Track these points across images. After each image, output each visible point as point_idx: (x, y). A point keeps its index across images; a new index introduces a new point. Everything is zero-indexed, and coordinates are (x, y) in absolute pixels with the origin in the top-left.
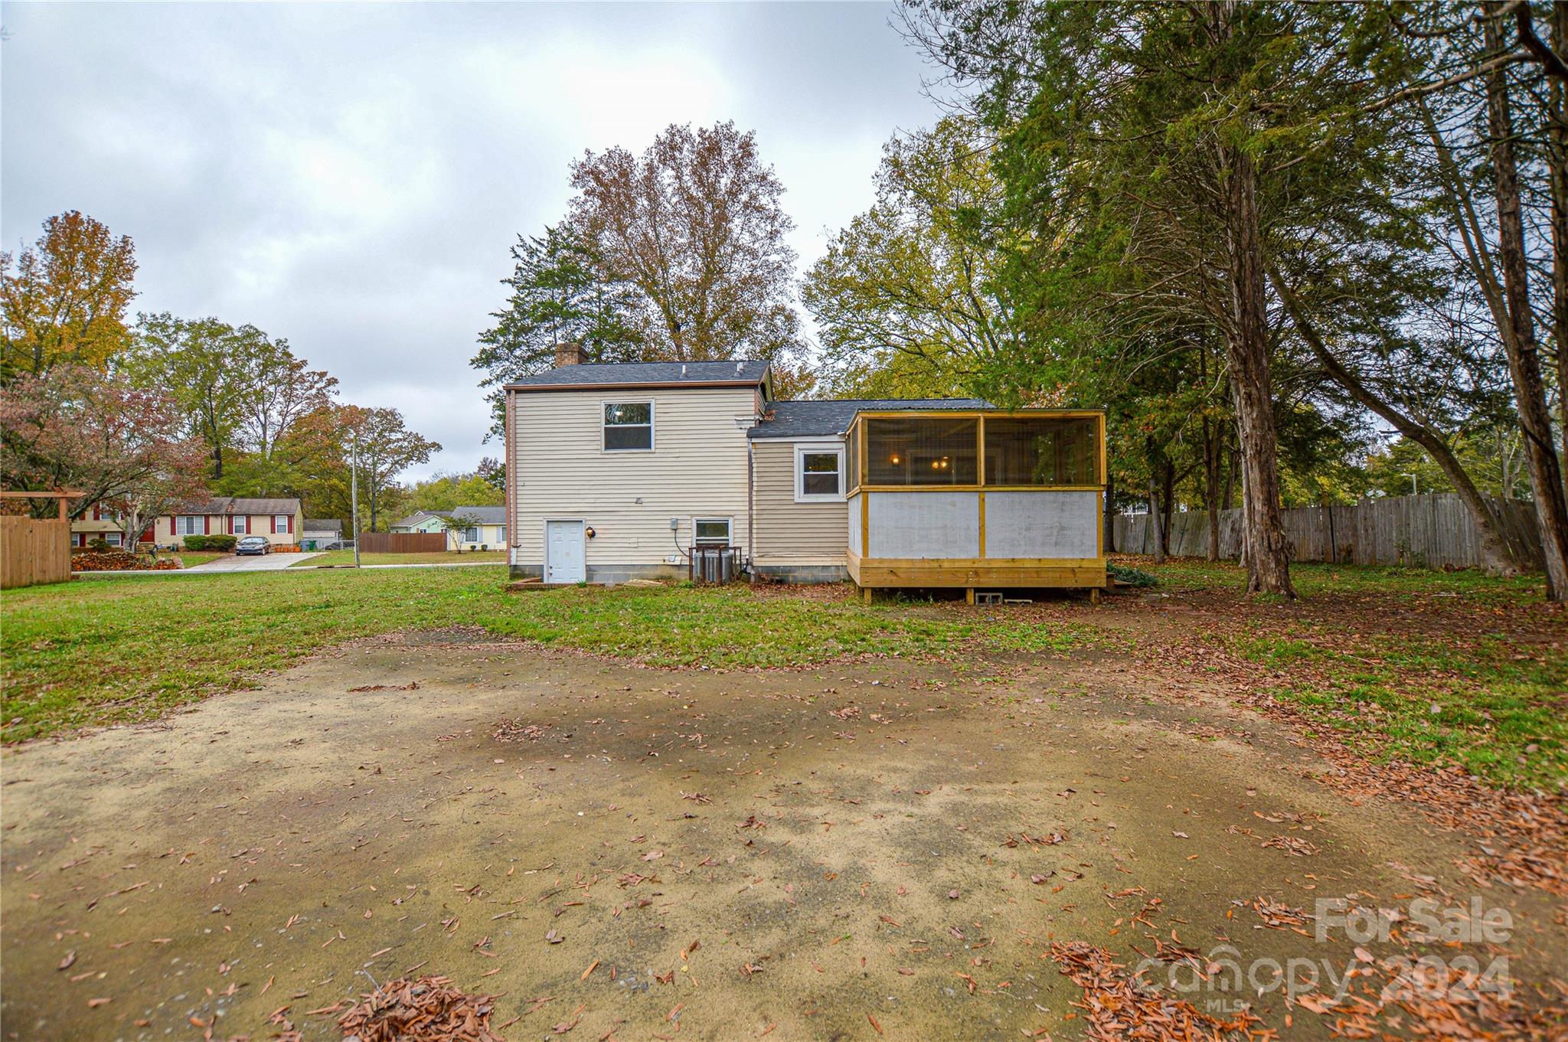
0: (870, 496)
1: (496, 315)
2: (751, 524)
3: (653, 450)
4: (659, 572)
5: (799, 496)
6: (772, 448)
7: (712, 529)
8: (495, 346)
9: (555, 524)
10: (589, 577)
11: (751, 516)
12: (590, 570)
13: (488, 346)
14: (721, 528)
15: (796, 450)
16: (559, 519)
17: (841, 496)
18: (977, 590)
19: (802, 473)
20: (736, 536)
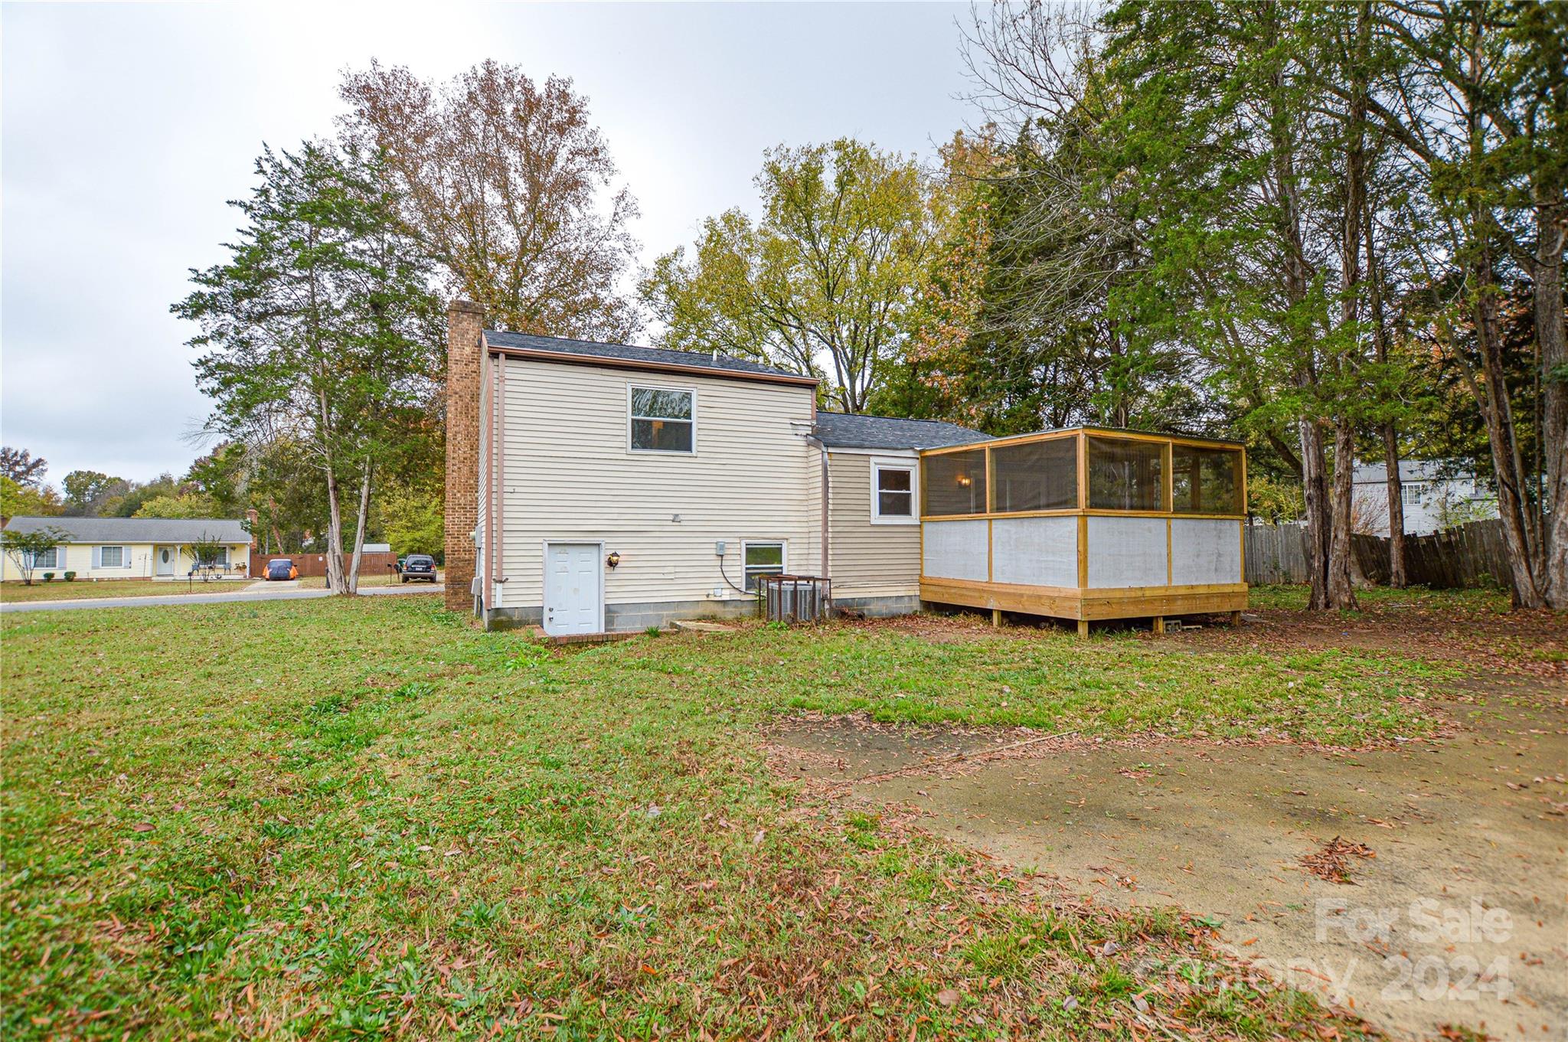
0: (1089, 520)
1: (232, 247)
2: (826, 549)
3: (694, 453)
4: (700, 611)
5: (876, 518)
6: (844, 461)
7: (763, 555)
8: (216, 290)
9: (558, 549)
10: (609, 622)
11: (826, 539)
12: (610, 612)
13: (206, 290)
14: (773, 553)
15: (872, 464)
16: (567, 540)
17: (914, 518)
18: (1165, 618)
19: (878, 491)
20: (790, 564)
